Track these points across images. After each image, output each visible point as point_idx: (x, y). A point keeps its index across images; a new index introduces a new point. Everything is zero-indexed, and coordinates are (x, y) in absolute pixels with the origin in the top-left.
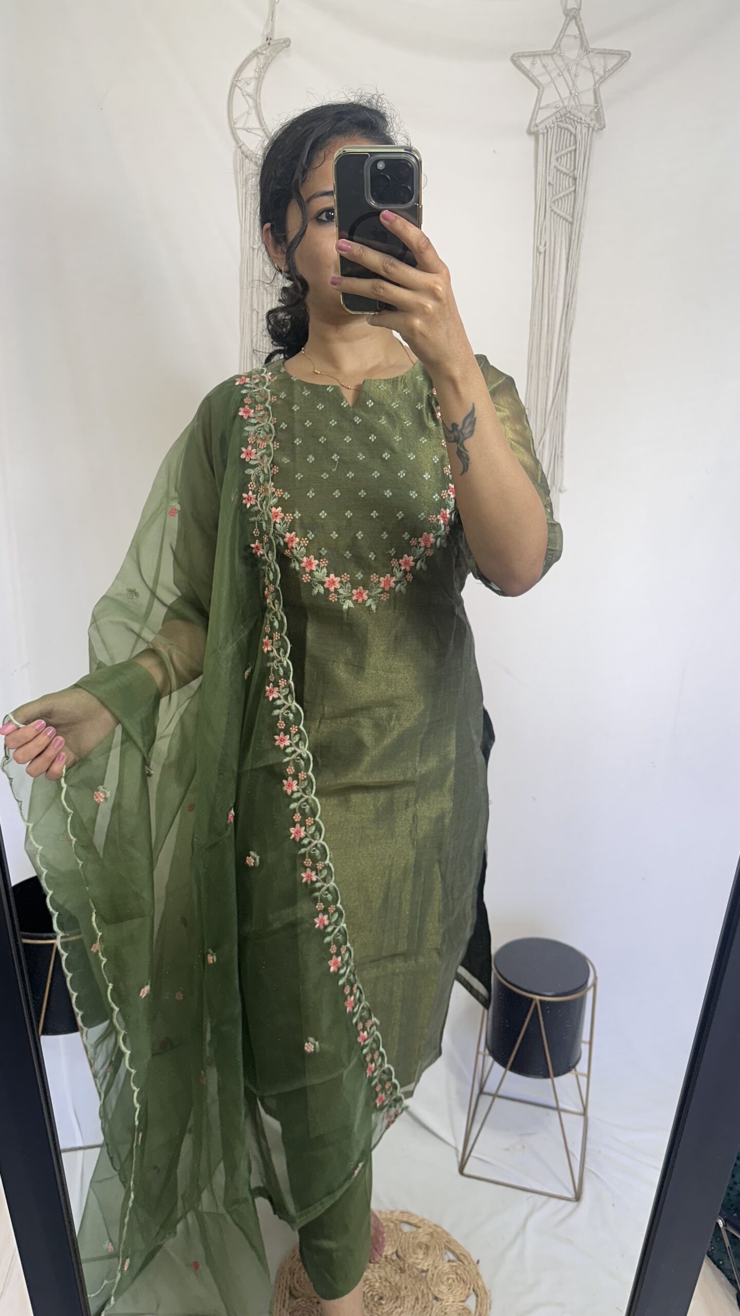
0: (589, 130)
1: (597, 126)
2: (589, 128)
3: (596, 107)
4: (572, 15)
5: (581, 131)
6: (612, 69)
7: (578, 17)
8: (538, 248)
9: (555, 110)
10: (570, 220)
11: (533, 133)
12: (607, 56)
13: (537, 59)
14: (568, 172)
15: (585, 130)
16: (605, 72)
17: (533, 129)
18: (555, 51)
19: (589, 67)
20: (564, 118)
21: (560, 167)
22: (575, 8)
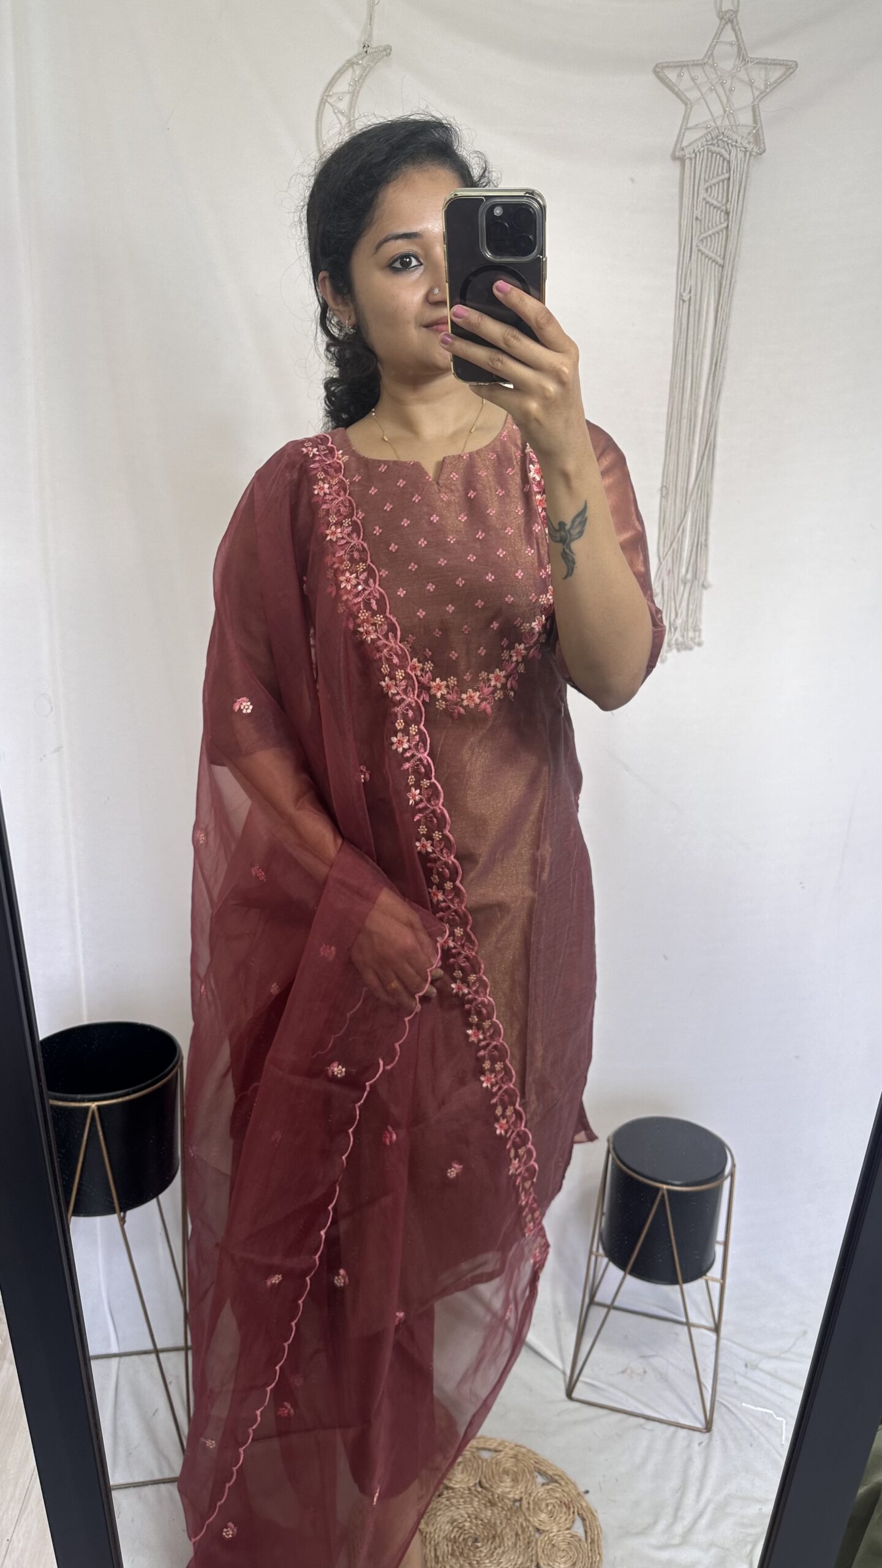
0: (745, 155)
1: (755, 150)
2: (745, 152)
3: (755, 128)
4: (728, 19)
5: (736, 156)
6: (775, 82)
7: (735, 21)
8: (681, 295)
9: (704, 132)
10: (721, 261)
11: (679, 159)
12: (768, 67)
13: (685, 70)
14: (719, 205)
15: (740, 155)
16: (766, 86)
17: (679, 154)
18: (708, 61)
19: (747, 79)
20: (715, 142)
21: (709, 199)
22: (731, 10)
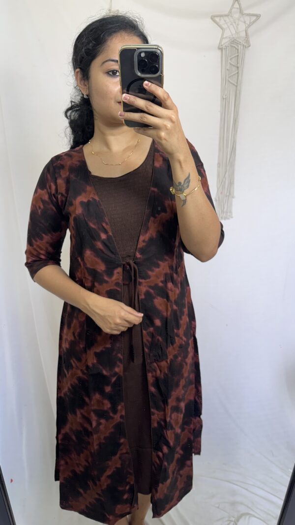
1: (247, 46)
3: (246, 37)
5: (240, 48)
6: (253, 22)
8: (223, 97)
9: (229, 39)
10: (236, 84)
11: (220, 49)
12: (251, 16)
13: (222, 17)
14: (235, 65)
15: (242, 47)
16: (250, 23)
17: (221, 47)
18: (229, 15)
19: (244, 21)
20: (233, 42)
21: (231, 63)
